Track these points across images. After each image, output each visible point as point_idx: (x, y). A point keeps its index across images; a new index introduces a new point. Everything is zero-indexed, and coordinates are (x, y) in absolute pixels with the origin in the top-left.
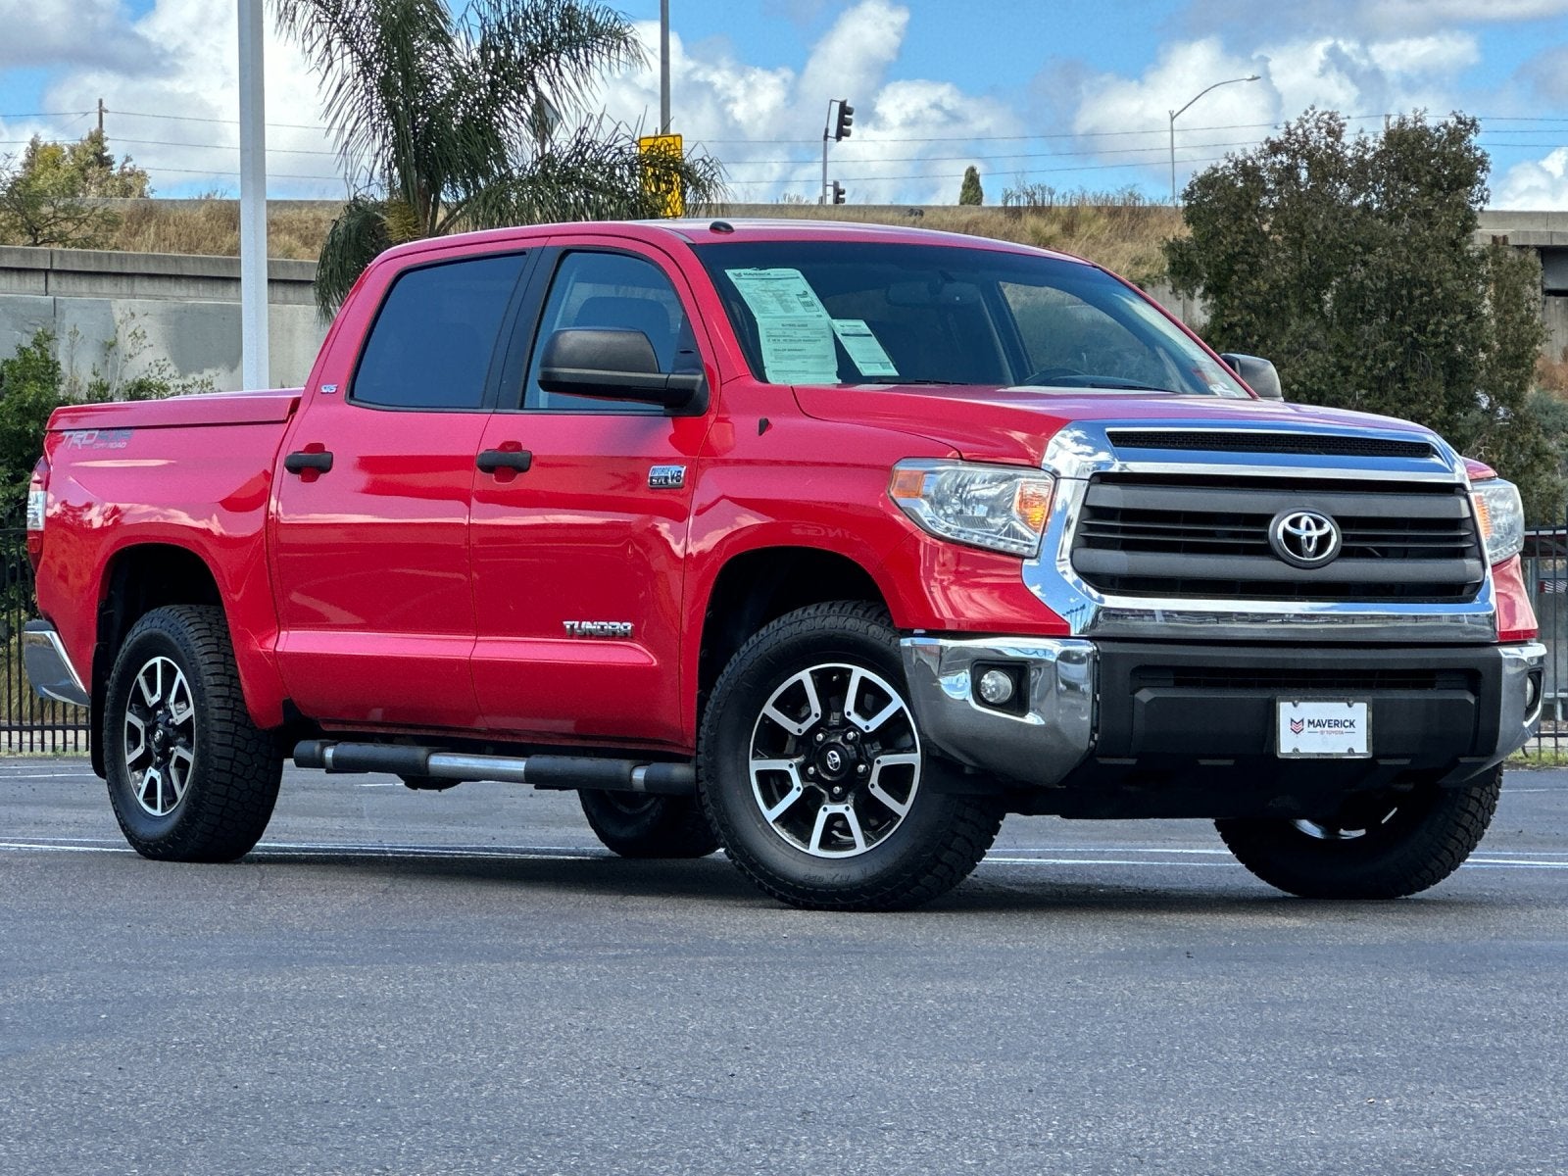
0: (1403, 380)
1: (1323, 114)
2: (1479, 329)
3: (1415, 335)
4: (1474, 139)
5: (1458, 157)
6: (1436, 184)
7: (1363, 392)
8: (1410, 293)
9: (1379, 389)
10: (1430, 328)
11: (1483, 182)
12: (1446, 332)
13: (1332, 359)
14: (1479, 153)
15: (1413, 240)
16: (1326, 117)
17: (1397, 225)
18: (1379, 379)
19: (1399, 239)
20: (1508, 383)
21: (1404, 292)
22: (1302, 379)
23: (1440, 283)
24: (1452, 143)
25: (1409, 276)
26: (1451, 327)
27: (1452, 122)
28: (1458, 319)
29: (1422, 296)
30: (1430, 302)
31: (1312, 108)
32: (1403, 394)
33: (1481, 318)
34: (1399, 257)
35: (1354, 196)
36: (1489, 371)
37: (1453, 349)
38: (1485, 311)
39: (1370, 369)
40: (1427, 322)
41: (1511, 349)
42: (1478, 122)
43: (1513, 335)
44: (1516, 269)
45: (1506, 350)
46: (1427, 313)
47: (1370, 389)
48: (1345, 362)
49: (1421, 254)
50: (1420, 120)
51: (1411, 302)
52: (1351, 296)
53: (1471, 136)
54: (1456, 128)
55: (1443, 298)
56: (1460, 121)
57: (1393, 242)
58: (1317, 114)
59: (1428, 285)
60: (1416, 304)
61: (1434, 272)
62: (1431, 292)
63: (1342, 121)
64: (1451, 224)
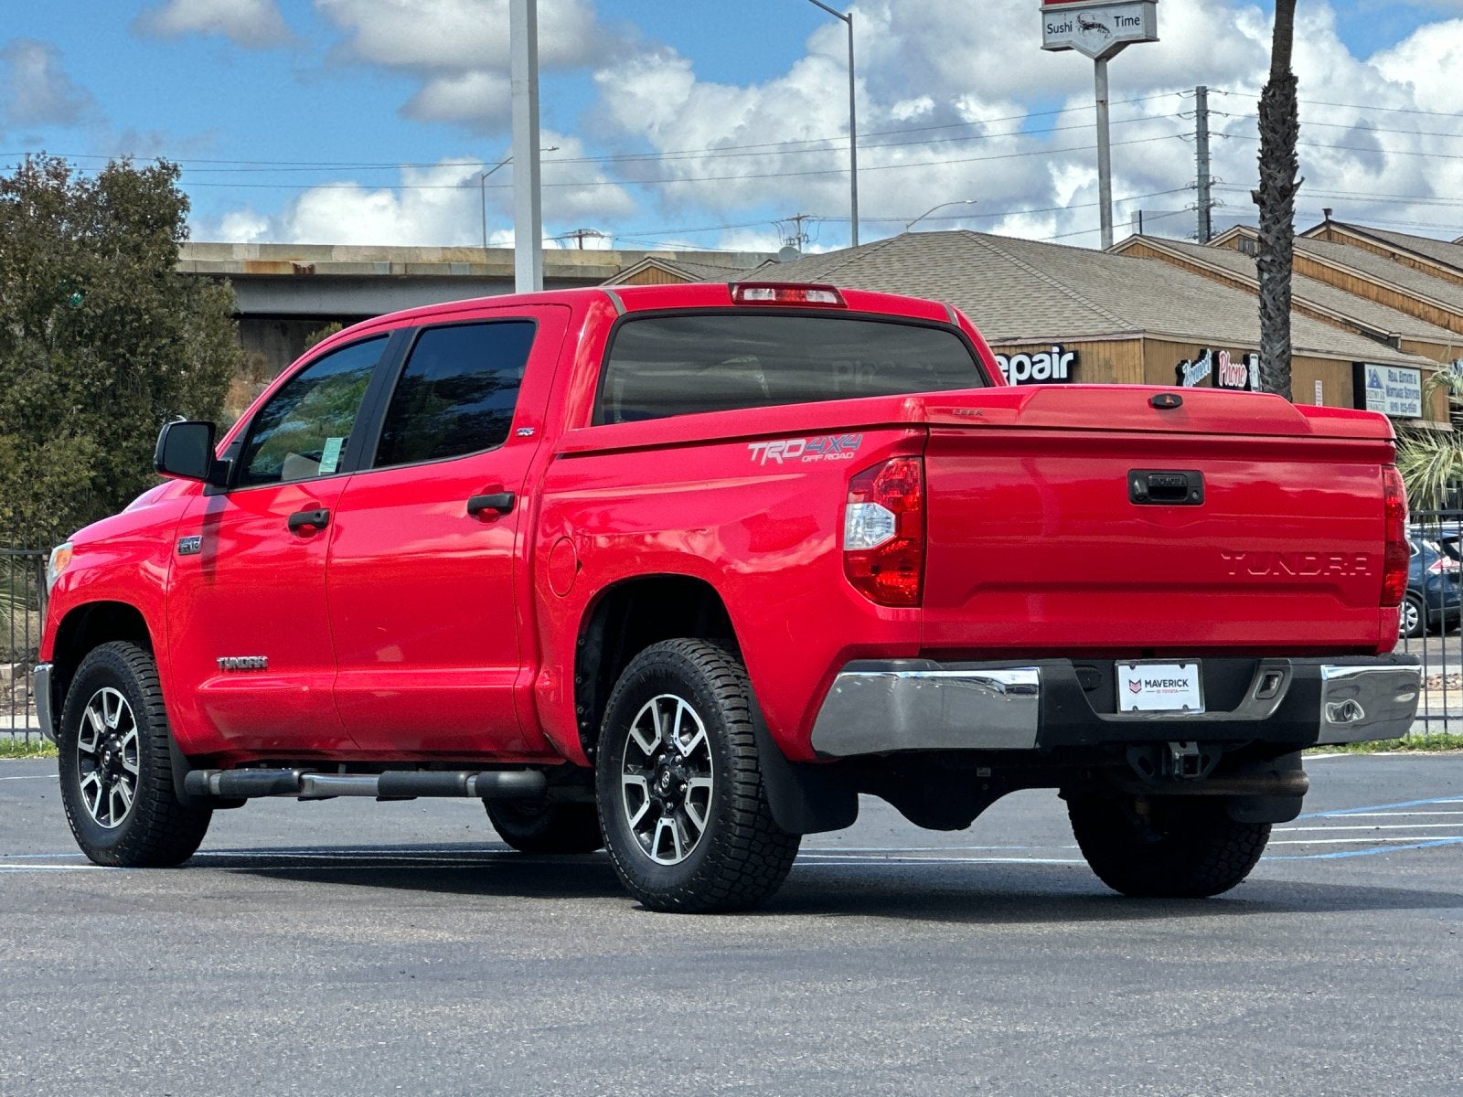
0: (114, 396)
1: (51, 160)
2: (182, 351)
3: (128, 355)
4: (176, 183)
5: (162, 199)
6: (144, 222)
7: (80, 407)
8: (122, 319)
9: (94, 404)
10: (140, 349)
11: (183, 221)
12: (153, 354)
13: (55, 378)
14: (180, 196)
15: (124, 272)
16: (54, 162)
17: (110, 258)
18: (94, 396)
19: (112, 271)
20: (207, 399)
21: (118, 318)
22: (29, 395)
23: (148, 310)
24: (157, 187)
25: (122, 304)
26: (158, 349)
27: (156, 166)
28: (164, 342)
29: (132, 321)
30: (139, 327)
31: (44, 153)
32: (115, 408)
33: (182, 342)
34: (113, 287)
35: (75, 231)
36: (191, 388)
37: (159, 368)
38: (186, 335)
39: (86, 387)
40: (137, 345)
41: (210, 369)
42: (179, 168)
43: (211, 356)
44: (214, 298)
45: (205, 370)
46: (137, 337)
47: (86, 405)
48: (65, 380)
49: (133, 285)
50: (127, 165)
51: (123, 326)
52: (73, 321)
53: (173, 180)
54: (160, 173)
55: (151, 323)
56: (163, 167)
57: (107, 273)
58: (47, 159)
59: (138, 313)
60: (128, 328)
61: (143, 300)
62: (139, 319)
63: (68, 167)
64: (157, 257)
